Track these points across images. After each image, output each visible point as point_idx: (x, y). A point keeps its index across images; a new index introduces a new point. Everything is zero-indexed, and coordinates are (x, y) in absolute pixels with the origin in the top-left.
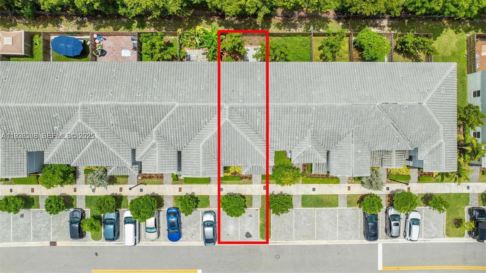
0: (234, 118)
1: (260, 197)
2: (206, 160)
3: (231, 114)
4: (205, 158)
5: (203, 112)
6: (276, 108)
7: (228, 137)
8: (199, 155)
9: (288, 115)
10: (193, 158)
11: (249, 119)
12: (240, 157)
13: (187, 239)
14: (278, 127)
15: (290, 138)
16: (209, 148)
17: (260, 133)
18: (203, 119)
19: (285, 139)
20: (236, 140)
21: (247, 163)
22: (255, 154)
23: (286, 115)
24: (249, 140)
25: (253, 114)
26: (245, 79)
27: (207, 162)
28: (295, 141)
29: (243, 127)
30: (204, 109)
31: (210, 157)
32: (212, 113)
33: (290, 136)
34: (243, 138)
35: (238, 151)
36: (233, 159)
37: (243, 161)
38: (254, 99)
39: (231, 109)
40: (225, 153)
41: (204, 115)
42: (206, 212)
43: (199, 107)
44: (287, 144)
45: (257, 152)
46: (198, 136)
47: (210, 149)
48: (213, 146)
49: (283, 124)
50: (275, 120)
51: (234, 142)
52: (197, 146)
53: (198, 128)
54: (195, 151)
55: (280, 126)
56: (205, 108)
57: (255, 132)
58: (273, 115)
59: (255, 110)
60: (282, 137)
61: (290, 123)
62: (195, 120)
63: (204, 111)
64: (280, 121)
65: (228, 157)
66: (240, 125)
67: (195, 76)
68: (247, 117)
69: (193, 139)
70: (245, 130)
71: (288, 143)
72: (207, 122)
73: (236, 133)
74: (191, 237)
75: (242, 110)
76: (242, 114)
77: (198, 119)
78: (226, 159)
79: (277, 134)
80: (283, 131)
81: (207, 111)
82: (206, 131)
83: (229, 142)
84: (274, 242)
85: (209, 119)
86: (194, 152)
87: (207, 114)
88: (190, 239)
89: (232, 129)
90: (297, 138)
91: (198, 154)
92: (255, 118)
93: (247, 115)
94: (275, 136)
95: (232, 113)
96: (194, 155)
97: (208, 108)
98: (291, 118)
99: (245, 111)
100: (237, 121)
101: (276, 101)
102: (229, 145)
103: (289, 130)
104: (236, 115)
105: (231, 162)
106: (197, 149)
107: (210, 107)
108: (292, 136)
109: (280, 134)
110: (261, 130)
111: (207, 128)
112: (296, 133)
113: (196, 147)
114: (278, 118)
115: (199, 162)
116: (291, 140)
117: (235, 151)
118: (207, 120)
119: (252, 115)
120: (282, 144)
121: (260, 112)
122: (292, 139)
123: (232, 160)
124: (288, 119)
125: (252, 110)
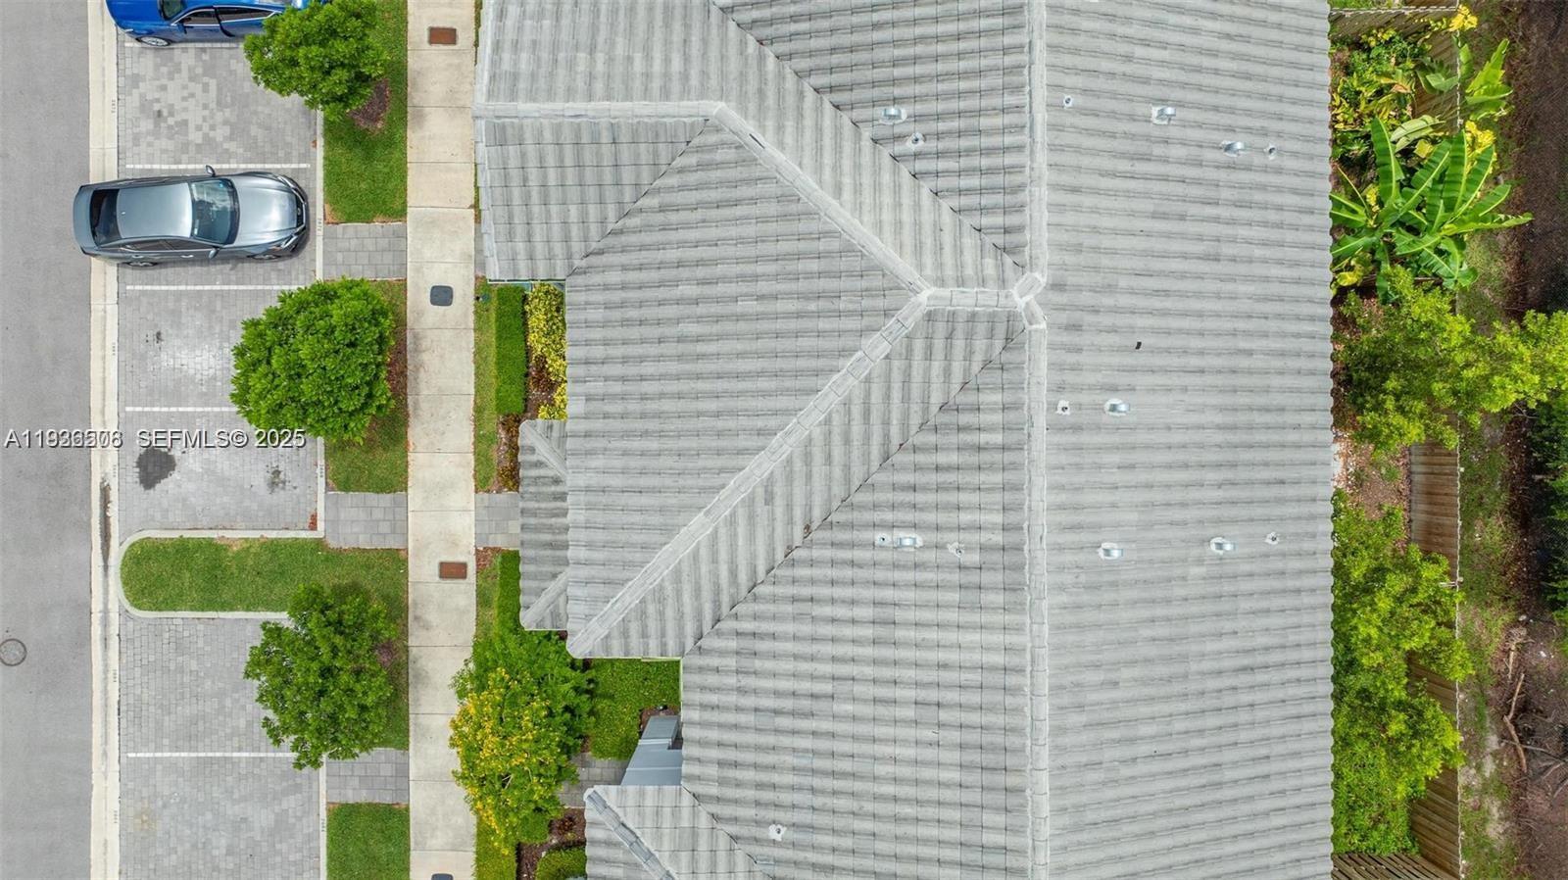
0: (929, 355)
1: (392, 543)
2: (607, 150)
3: (960, 328)
4: (625, 137)
5: (979, 112)
6: (1012, 680)
7: (781, 306)
8: (646, 94)
9: (954, 775)
10: (620, 51)
11: (917, 468)
12: (633, 406)
13: (129, 82)
14: (859, 689)
15: (776, 778)
16: (701, 166)
17: (816, 553)
18: (916, 118)
19: (770, 740)
20: (760, 374)
21: (589, 453)
22: (655, 520)
23: (955, 756)
24: (759, 468)
25: (964, 497)
26: (1219, 437)
27: (588, 157)
28: (749, 812)
29: (857, 429)
30: (998, 121)
31: (628, 176)
32: (965, 182)
33: (789, 779)
34: (772, 422)
35: (673, 387)
36: (618, 351)
37: (598, 425)
38: (1077, 508)
39: (1001, 330)
40: (662, 293)
41: (954, 124)
42: (299, 200)
43: (1014, 78)
44: (731, 755)
45: (669, 531)
46: (790, 82)
47: (692, 178)
48: (714, 195)
49: (881, 731)
50: (910, 674)
51: (740, 355)
52: (714, 82)
53: (850, 87)
54: (676, 65)
55: (867, 710)
56: (1004, 130)
57: (817, 514)
58: (952, 656)
59: (998, 518)
60: (784, 722)
61: (889, 789)
62: (915, 60)
63: (985, 122)
64: (909, 713)
65: (633, 313)
66: (876, 397)
67: (1233, 66)
68: (942, 459)
69: (769, 52)
70: (837, 439)
71: (736, 765)
72: (898, 149)
73: (817, 373)
74: (144, 106)
75: (997, 418)
76: (965, 419)
77: (916, 79)
78: (616, 296)
79: (805, 686)
80: (826, 725)
81: (986, 142)
82: (828, 142)
83: (739, 317)
84: (114, 630)
85: (920, 165)
86: (667, 61)
87: (965, 143)
88: (133, 100)
89: (847, 341)
90: (772, 833)
91: (656, 84)
92: (930, 517)
93: (953, 458)
94: (788, 666)
95: (969, 337)
96: (648, 57)
97: (1005, 150)
98: (933, 793)
99: (984, 438)
100: (907, 381)
101: (1068, 679)
102: (719, 319)
103: (833, 774)
104: (957, 367)
105: (597, 334)
106: (694, 81)
107: (1017, 169)
108: (786, 797)
109: (805, 704)
110: (833, 563)
111: (848, 147)
112: (812, 828)
113: (704, 74)
114: (933, 695)
115: (590, 97)
116: (759, 786)
117: (673, 367)
118: (909, 146)
119: (952, 497)
120: (730, 718)
121: (974, 558)
122: (767, 796)
123: (606, 343)
124: (928, 773)
125: (997, 497)
